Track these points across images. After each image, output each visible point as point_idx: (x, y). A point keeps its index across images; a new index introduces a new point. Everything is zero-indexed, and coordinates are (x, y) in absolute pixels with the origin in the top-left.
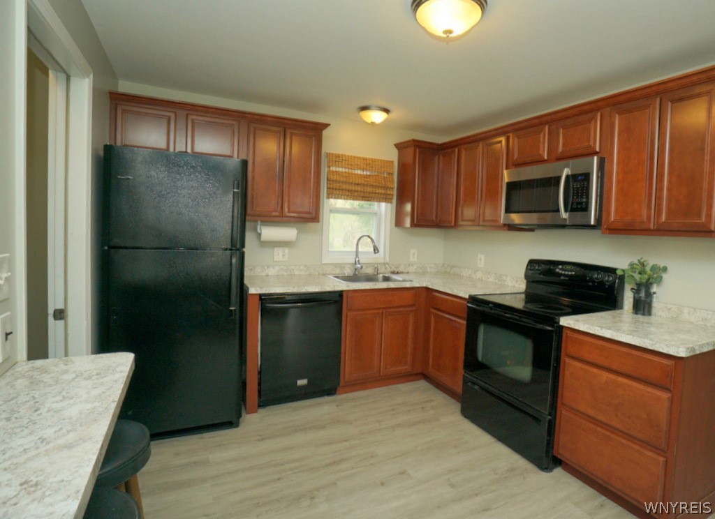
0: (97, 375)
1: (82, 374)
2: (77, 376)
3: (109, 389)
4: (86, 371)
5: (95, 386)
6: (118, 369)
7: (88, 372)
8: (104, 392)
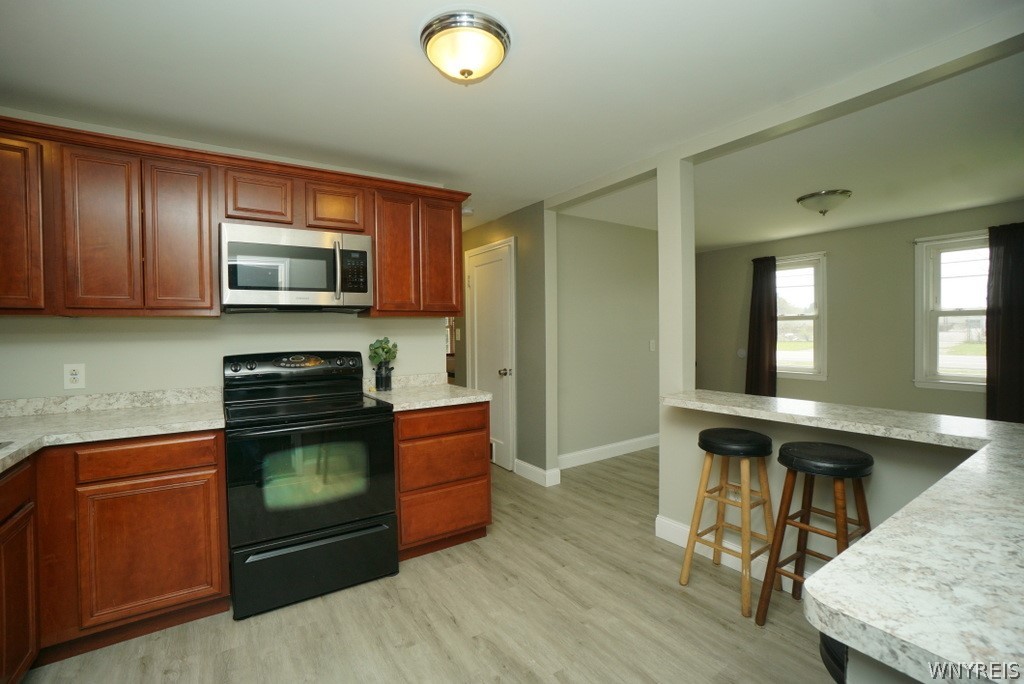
0: (907, 570)
1: (938, 585)
2: (951, 585)
3: (895, 535)
4: (929, 589)
5: (917, 550)
6: (862, 561)
7: (924, 584)
8: (905, 534)
